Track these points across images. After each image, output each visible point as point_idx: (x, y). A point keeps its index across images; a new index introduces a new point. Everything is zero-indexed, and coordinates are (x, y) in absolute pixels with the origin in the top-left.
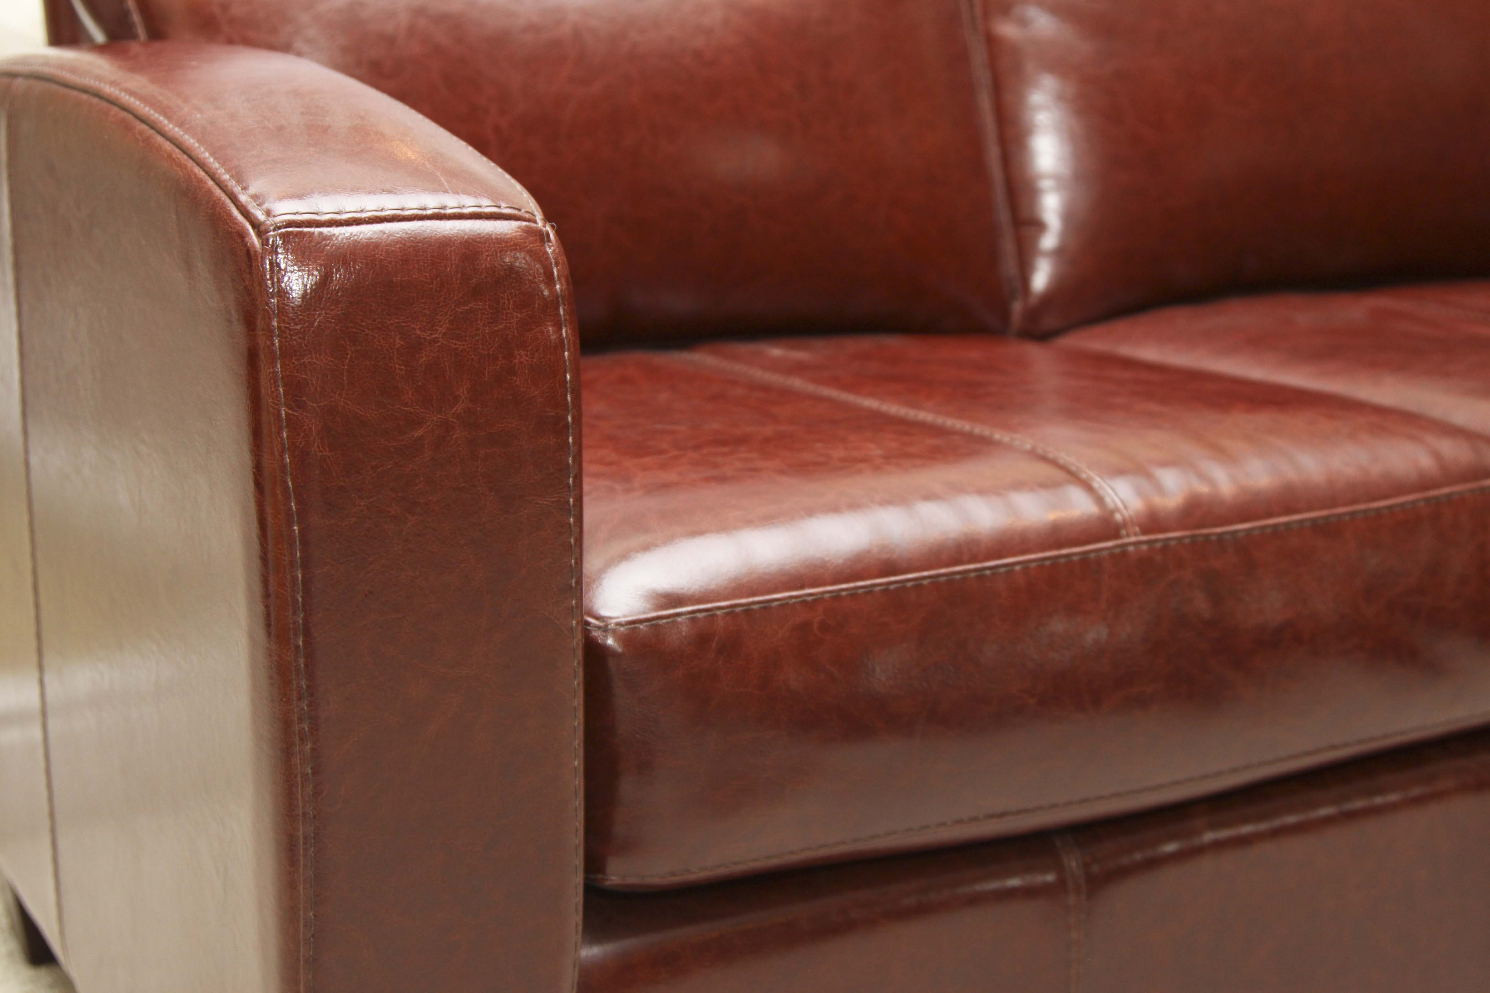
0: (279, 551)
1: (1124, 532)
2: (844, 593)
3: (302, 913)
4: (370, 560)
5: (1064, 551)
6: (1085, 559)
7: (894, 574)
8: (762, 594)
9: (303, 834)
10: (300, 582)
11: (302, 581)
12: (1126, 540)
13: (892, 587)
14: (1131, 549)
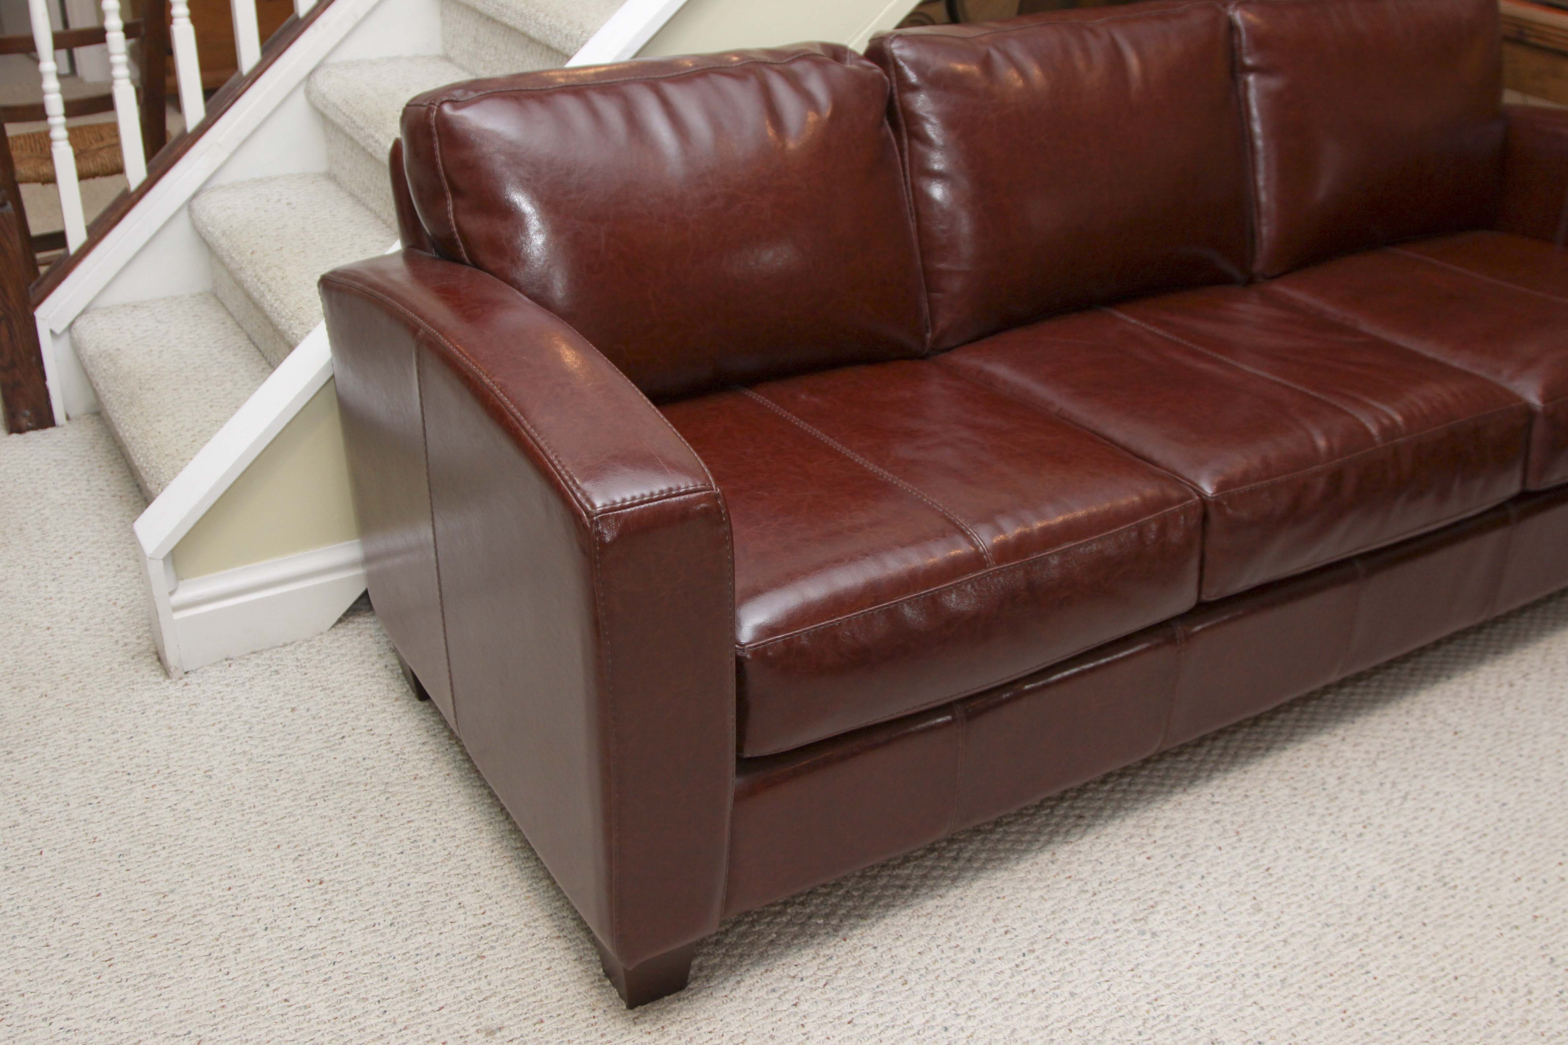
12: (989, 570)
14: (991, 573)
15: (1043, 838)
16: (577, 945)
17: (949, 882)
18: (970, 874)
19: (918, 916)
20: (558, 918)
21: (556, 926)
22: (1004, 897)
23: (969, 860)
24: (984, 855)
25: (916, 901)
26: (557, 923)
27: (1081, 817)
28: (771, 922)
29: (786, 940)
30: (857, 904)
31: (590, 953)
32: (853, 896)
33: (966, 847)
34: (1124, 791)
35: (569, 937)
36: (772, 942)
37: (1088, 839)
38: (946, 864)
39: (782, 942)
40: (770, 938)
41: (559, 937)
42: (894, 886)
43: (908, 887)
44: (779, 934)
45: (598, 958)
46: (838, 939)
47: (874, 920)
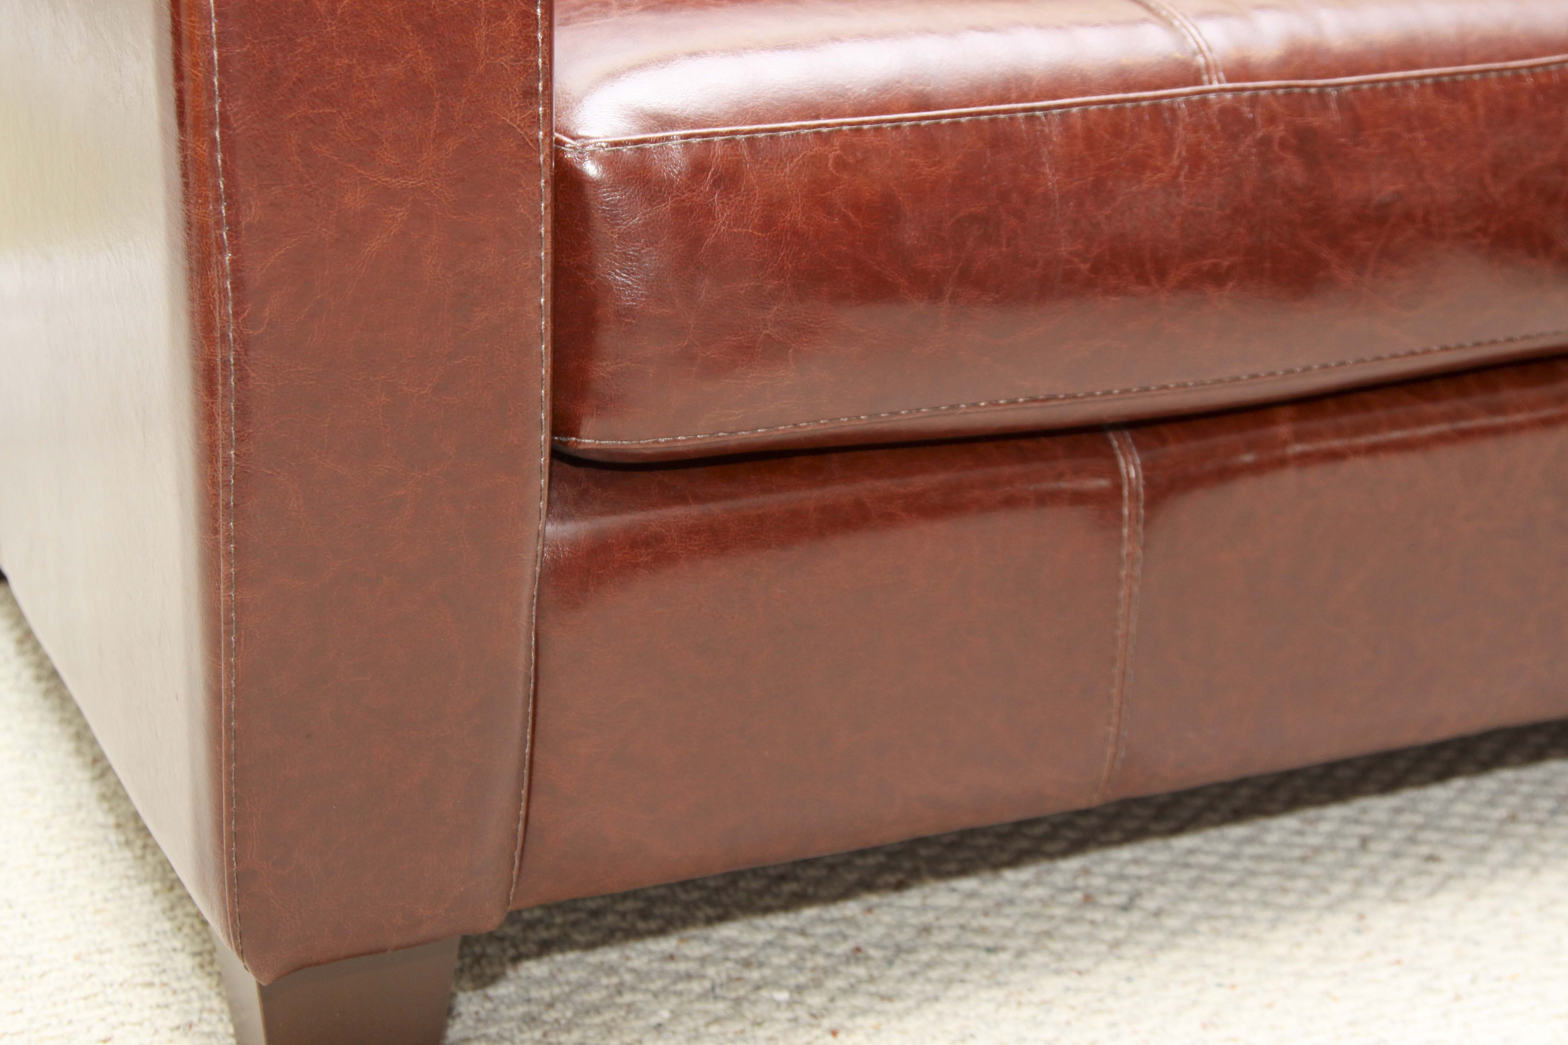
0: (192, 24)
1: (1205, 78)
2: (866, 127)
3: (220, 451)
4: (299, 41)
5: (1132, 95)
6: (1156, 108)
7: (927, 109)
8: (770, 122)
9: (221, 359)
10: (216, 62)
11: (218, 61)
12: (1206, 87)
13: (924, 123)
14: (1212, 96)
15: (1339, 889)
16: (188, 1001)
17: (1103, 948)
18: (1154, 938)
19: (1020, 1004)
20: (159, 951)
21: (150, 964)
22: (1233, 986)
23: (1158, 913)
24: (1194, 908)
25: (1018, 976)
26: (155, 958)
27: (1432, 858)
28: (665, 989)
29: (691, 1024)
30: (876, 973)
31: (214, 1018)
32: (868, 958)
33: (1151, 891)
34: (1541, 824)
35: (175, 985)
36: (659, 1027)
37: (1446, 900)
38: (1098, 916)
39: (680, 1029)
40: (654, 1020)
41: (151, 984)
42: (971, 946)
43: (1003, 949)
44: (675, 1016)
45: (231, 1030)
46: (816, 1032)
47: (911, 1003)
